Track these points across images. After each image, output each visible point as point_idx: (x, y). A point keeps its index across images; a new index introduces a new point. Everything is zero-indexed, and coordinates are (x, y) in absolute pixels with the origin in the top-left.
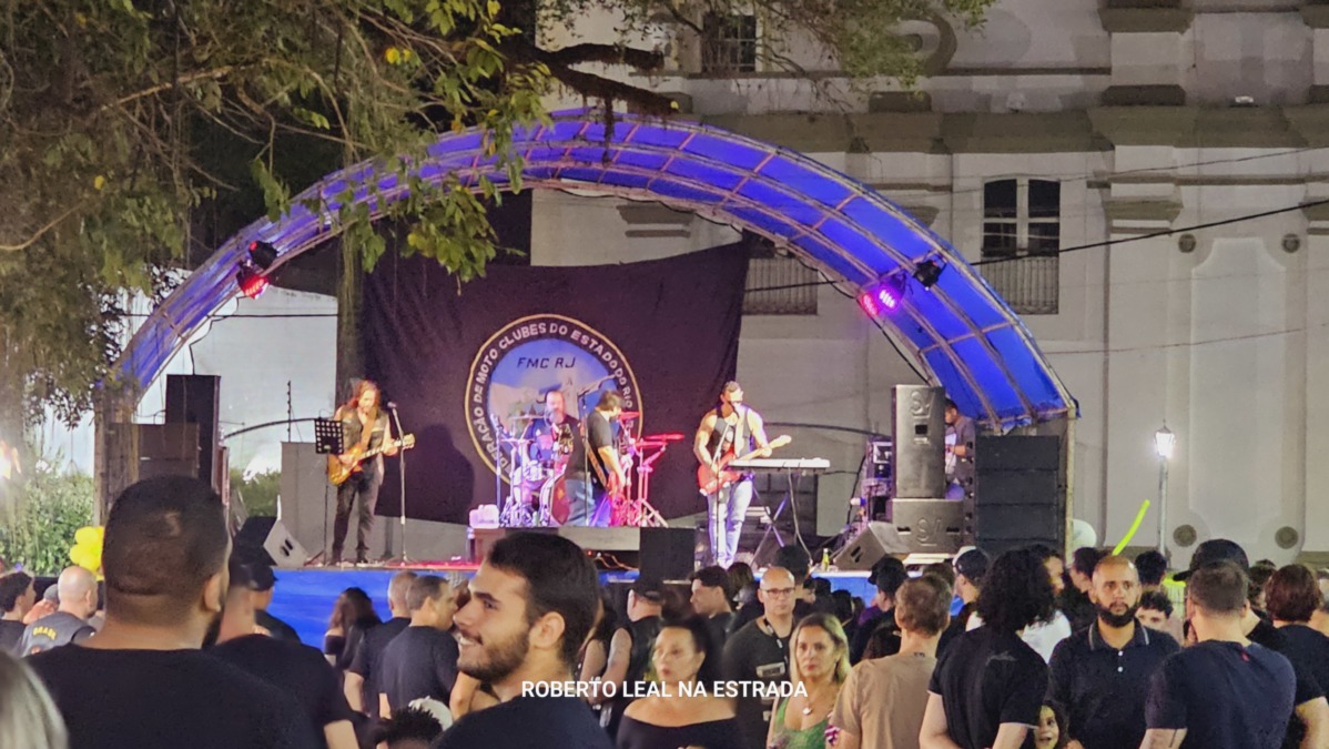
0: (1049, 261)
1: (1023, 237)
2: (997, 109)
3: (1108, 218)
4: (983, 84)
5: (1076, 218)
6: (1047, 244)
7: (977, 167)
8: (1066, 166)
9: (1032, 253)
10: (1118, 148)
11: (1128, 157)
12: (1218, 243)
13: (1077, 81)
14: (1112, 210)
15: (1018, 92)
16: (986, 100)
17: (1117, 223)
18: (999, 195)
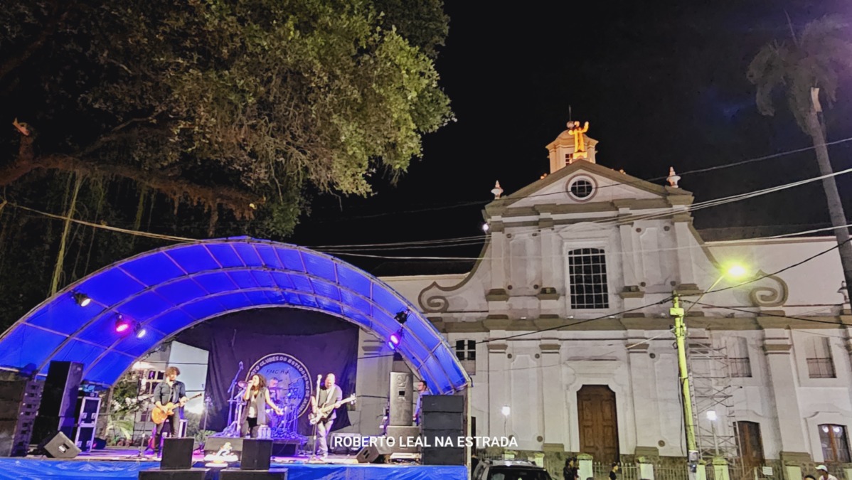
0: (473, 361)
1: (466, 355)
2: (459, 321)
3: (489, 349)
4: (455, 315)
5: (480, 350)
6: (472, 356)
7: (455, 337)
8: (477, 336)
9: (469, 359)
10: (491, 331)
11: (494, 333)
12: (518, 356)
13: (479, 315)
14: (489, 347)
15: (464, 317)
16: (457, 319)
17: (491, 350)
18: (460, 344)
